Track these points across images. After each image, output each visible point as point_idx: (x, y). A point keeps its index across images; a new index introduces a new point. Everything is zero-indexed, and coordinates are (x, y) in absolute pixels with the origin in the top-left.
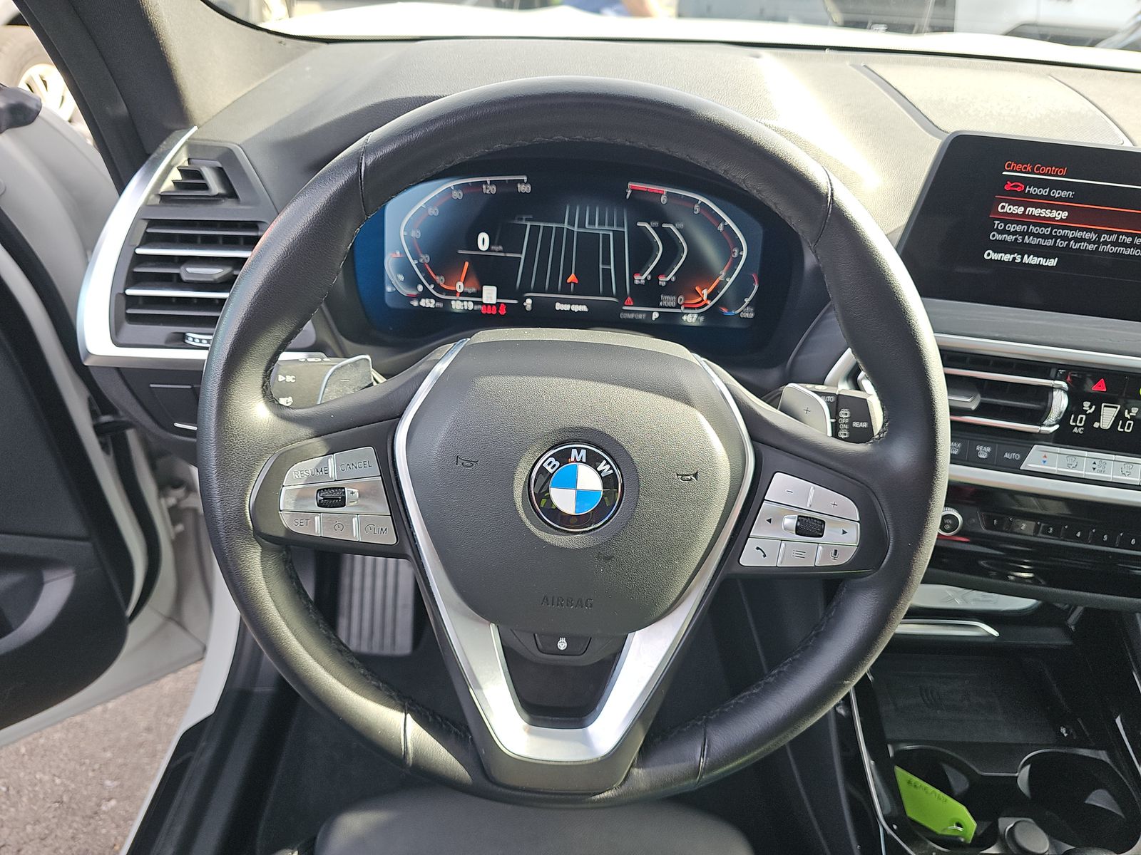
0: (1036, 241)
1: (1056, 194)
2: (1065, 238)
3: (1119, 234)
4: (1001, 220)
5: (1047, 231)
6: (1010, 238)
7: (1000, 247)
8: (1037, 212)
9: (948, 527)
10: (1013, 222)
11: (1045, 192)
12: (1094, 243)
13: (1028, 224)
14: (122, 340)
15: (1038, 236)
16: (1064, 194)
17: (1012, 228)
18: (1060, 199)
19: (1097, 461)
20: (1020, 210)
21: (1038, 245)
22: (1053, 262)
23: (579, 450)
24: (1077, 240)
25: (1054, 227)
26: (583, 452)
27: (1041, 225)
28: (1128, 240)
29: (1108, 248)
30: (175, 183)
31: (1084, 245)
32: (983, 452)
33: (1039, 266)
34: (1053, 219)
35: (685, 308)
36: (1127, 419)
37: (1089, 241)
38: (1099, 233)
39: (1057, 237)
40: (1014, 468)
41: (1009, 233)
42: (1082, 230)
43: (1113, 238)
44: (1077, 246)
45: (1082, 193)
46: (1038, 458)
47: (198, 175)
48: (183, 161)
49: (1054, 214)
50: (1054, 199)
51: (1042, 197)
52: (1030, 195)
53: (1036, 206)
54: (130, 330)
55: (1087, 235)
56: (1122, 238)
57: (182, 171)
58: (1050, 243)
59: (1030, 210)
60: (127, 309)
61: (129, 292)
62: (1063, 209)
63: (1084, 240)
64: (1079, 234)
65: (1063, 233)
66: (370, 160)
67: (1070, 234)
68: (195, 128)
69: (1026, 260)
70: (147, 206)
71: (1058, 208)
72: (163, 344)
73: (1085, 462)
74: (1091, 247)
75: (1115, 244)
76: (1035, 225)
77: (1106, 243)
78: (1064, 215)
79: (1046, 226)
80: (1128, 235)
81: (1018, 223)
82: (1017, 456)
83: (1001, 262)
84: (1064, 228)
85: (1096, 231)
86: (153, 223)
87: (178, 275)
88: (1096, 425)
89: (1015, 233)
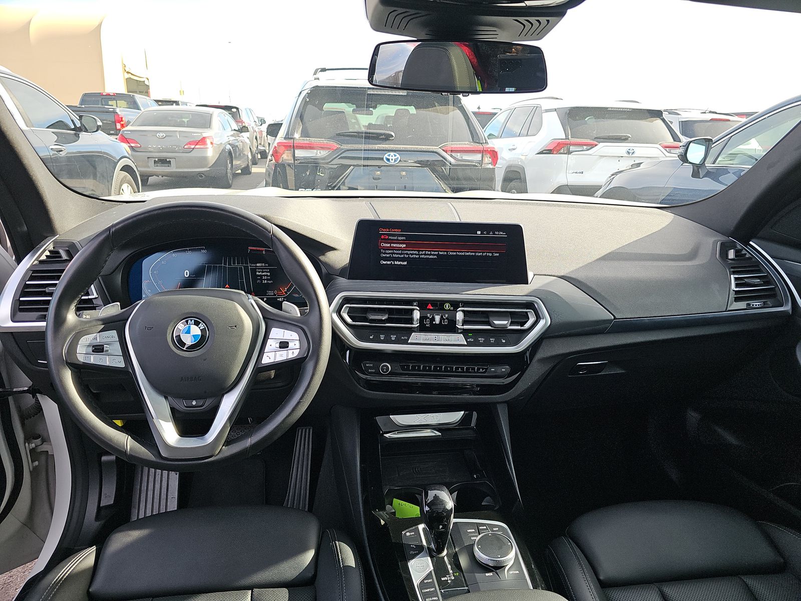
0: (397, 256)
1: (400, 238)
2: (407, 254)
3: (426, 251)
4: (383, 249)
5: (400, 252)
6: (388, 255)
7: (386, 259)
8: (395, 245)
9: (385, 370)
10: (388, 250)
11: (396, 238)
12: (418, 255)
13: (393, 250)
14: (15, 320)
15: (397, 254)
16: (402, 238)
17: (387, 252)
18: (401, 240)
19: (436, 336)
20: (389, 245)
21: (398, 257)
22: (405, 263)
23: (191, 320)
24: (412, 254)
25: (402, 250)
26: (193, 321)
27: (397, 250)
28: (429, 253)
29: (423, 256)
30: (46, 256)
31: (414, 256)
32: (393, 337)
33: (401, 265)
34: (401, 247)
35: (278, 296)
36: (445, 319)
37: (416, 254)
38: (419, 251)
39: (404, 254)
40: (406, 342)
41: (387, 254)
42: (412, 250)
43: (424, 252)
44: (412, 256)
45: (408, 238)
46: (415, 337)
47: (58, 253)
48: (51, 248)
49: (401, 245)
50: (399, 240)
51: (395, 240)
52: (390, 239)
53: (394, 243)
54: (20, 315)
55: (415, 252)
56: (427, 252)
57: (50, 251)
58: (402, 256)
59: (392, 245)
60: (19, 306)
61: (21, 299)
62: (404, 243)
63: (414, 254)
64: (412, 252)
65: (406, 252)
66: (114, 229)
67: (409, 252)
68: (58, 236)
69: (396, 263)
70: (32, 265)
71: (402, 243)
72: (35, 320)
73: (431, 337)
74: (417, 256)
75: (425, 254)
76: (395, 250)
77: (422, 255)
78: (405, 245)
79: (399, 250)
80: (429, 251)
81: (389, 250)
82: (406, 338)
83: (387, 264)
84: (406, 250)
85: (417, 250)
86: (34, 272)
87: (45, 291)
88: (434, 323)
89: (389, 253)
